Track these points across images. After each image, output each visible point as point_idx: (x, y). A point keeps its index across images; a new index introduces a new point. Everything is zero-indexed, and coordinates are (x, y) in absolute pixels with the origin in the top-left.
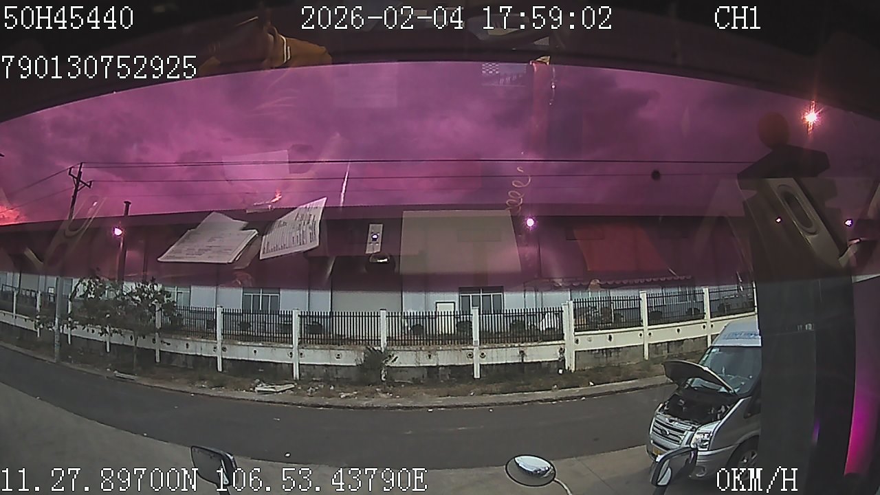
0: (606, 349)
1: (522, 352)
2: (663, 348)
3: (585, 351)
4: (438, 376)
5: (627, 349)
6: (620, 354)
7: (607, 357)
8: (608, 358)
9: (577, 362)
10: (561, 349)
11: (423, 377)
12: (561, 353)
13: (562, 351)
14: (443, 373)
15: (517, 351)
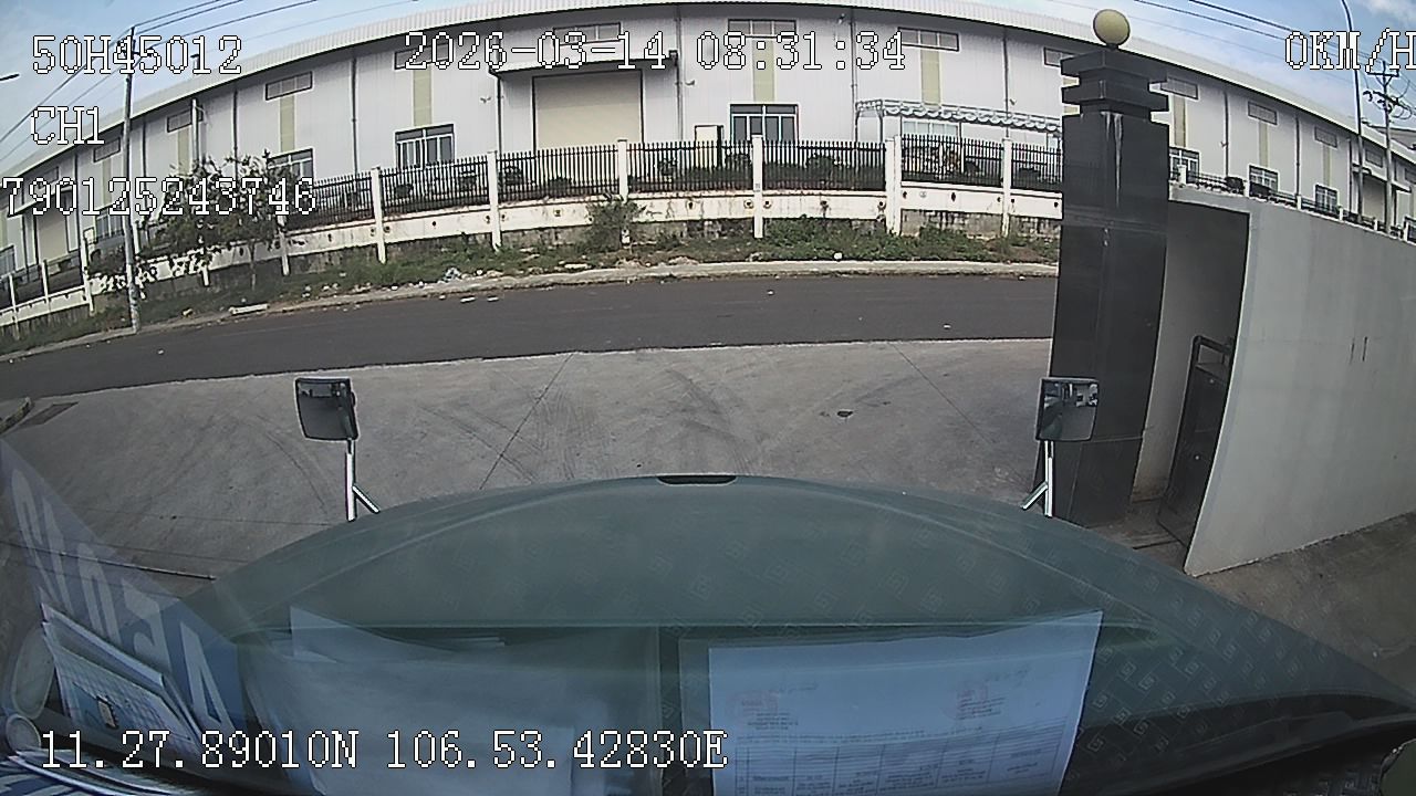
0: (947, 212)
1: (825, 203)
2: (1029, 225)
3: (915, 211)
4: (703, 235)
5: (978, 216)
6: (966, 222)
7: (947, 224)
8: (949, 226)
9: (904, 225)
10: (881, 204)
11: (682, 235)
12: (880, 209)
13: (882, 207)
14: (711, 230)
15: (817, 200)
